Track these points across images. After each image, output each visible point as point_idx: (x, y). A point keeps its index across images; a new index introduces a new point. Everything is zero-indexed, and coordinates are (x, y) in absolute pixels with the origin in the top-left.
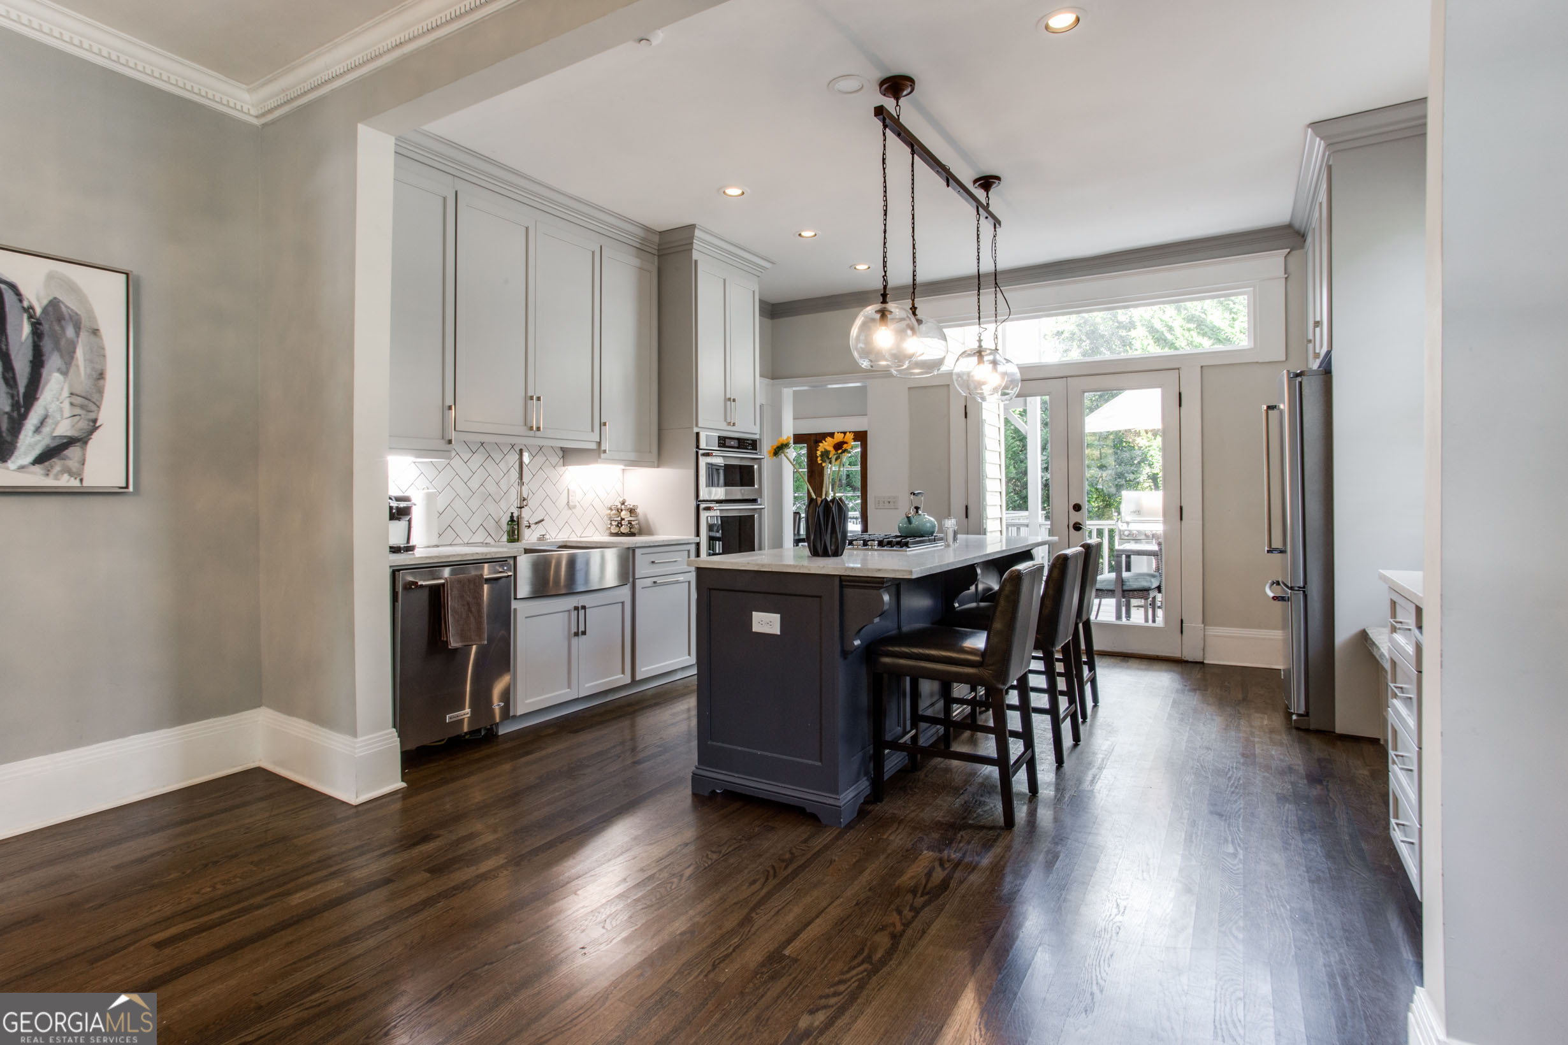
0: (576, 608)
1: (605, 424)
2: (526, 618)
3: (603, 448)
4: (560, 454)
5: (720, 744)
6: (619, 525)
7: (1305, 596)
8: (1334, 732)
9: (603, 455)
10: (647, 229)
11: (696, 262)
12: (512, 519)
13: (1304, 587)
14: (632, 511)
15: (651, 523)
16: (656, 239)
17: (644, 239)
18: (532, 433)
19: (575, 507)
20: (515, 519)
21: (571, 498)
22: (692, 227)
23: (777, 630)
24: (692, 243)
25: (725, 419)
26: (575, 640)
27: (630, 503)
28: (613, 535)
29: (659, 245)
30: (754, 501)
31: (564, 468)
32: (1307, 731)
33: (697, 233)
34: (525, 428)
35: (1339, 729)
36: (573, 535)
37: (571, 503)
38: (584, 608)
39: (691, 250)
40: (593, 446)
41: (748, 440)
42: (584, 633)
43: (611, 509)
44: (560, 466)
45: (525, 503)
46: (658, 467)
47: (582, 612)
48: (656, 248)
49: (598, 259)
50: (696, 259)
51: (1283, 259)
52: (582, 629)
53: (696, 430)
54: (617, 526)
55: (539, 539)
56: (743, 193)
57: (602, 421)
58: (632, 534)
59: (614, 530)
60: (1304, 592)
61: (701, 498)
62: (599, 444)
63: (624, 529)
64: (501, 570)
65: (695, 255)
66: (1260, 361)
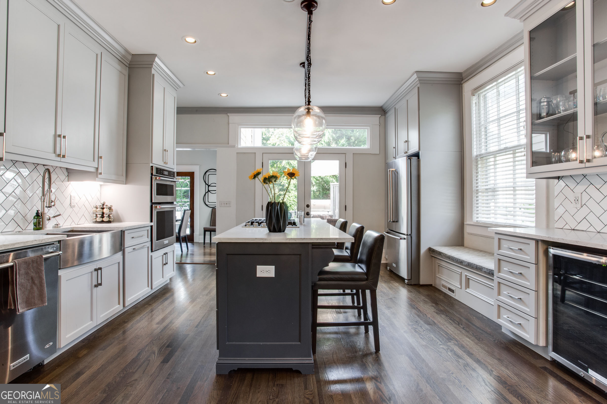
0: (96, 270)
1: (101, 157)
2: (67, 281)
3: (99, 171)
4: (66, 174)
5: (234, 343)
6: (103, 216)
7: (411, 237)
8: (419, 284)
9: (99, 176)
10: (126, 51)
11: (153, 75)
12: (38, 215)
13: (411, 234)
14: (110, 208)
15: (120, 215)
16: (130, 58)
17: (124, 56)
18: (59, 159)
19: (74, 206)
20: (40, 215)
21: (72, 201)
22: (155, 55)
23: (272, 274)
24: (152, 64)
25: (163, 161)
26: (95, 289)
27: (108, 204)
28: (96, 222)
29: (130, 62)
30: (172, 203)
31: (68, 183)
32: (411, 285)
33: (157, 60)
34: (54, 155)
35: (421, 283)
36: (73, 223)
37: (72, 204)
38: (100, 269)
39: (151, 68)
40: (93, 170)
41: (171, 172)
42: (101, 284)
43: (97, 208)
44: (66, 181)
45: (53, 204)
46: (126, 184)
47: (99, 271)
48: (129, 63)
49: (98, 59)
50: (154, 73)
51: (378, 118)
52: (99, 282)
53: (151, 165)
54: (101, 217)
55: (54, 227)
56: (195, 42)
57: (99, 156)
58: (109, 222)
59: (99, 219)
60: (411, 236)
61: (153, 202)
62: (97, 169)
63: (105, 219)
64: (51, 251)
65: (153, 72)
66: (372, 153)
